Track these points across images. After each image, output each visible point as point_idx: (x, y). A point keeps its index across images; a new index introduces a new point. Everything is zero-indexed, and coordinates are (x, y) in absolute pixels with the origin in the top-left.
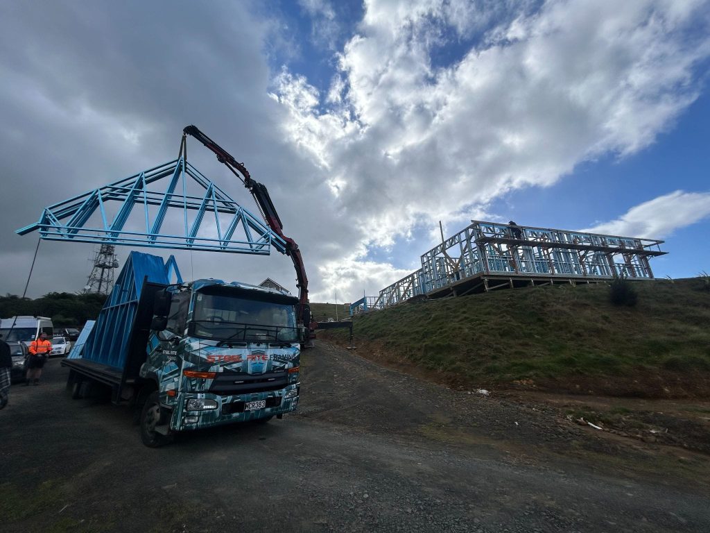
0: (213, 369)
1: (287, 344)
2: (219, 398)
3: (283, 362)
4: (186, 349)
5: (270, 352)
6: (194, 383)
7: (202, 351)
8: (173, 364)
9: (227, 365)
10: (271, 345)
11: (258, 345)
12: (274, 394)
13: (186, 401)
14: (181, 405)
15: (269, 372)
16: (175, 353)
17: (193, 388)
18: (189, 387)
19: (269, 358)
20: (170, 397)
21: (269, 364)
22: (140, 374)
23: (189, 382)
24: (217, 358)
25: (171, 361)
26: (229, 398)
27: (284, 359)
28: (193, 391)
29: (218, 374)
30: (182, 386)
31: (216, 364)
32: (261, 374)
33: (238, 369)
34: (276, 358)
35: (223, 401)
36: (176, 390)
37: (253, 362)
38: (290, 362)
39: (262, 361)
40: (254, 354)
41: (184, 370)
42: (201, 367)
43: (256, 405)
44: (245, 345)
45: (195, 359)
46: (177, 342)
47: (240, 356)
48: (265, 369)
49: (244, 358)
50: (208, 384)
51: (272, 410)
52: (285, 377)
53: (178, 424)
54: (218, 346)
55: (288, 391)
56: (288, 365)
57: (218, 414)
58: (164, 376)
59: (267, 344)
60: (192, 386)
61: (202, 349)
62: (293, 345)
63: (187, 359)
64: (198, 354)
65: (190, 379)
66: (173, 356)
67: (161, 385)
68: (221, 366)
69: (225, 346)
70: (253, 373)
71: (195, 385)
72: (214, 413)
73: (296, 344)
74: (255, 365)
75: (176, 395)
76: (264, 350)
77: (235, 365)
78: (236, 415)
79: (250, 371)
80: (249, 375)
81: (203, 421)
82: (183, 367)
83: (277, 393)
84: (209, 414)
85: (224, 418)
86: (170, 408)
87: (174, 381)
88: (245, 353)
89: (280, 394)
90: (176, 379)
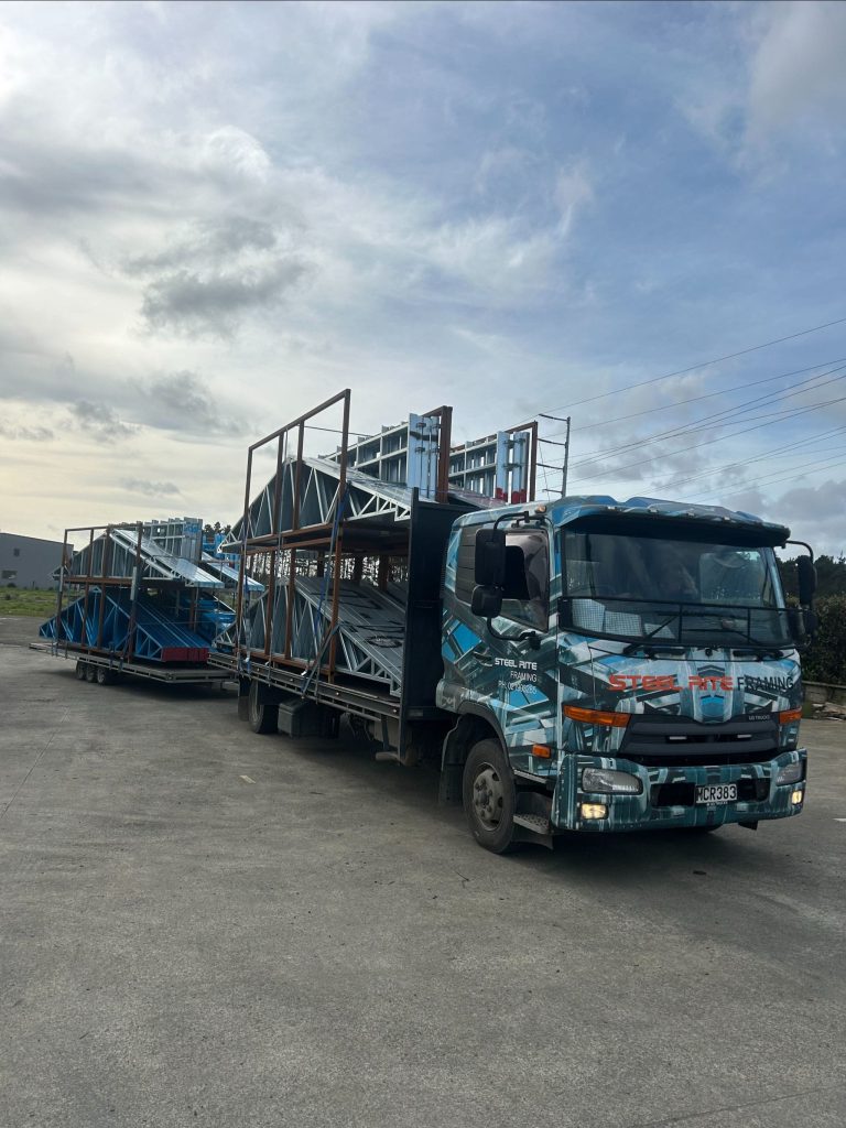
0: (625, 705)
1: (771, 653)
2: (642, 771)
3: (768, 697)
4: (561, 659)
5: (737, 670)
6: (588, 734)
7: (597, 665)
8: (531, 689)
9: (650, 697)
10: (736, 654)
11: (709, 653)
12: (752, 772)
13: (579, 770)
14: (571, 779)
15: (737, 717)
16: (534, 666)
17: (589, 744)
18: (580, 742)
19: (735, 685)
20: (539, 760)
21: (737, 698)
22: (439, 703)
23: (578, 731)
24: (629, 682)
25: (526, 683)
26: (663, 772)
27: (767, 688)
28: (587, 751)
29: (633, 717)
30: (565, 739)
31: (628, 695)
32: (720, 722)
33: (672, 707)
34: (753, 685)
35: (654, 778)
36: (552, 746)
37: (703, 693)
38: (783, 695)
39: (721, 692)
40: (703, 673)
41: (563, 704)
42: (598, 699)
43: (717, 794)
44: (679, 653)
45: (585, 682)
46: (534, 642)
47: (674, 678)
48: (728, 713)
49: (683, 683)
50: (616, 737)
51: (751, 808)
52: (774, 734)
53: (570, 816)
54: (626, 653)
55: (782, 765)
56: (780, 704)
57: (644, 806)
58: (511, 715)
59: (727, 652)
60: (586, 740)
61: (595, 660)
62: (786, 652)
63: (566, 681)
64: (589, 672)
65: (578, 724)
66: (530, 671)
67: (507, 731)
68: (639, 700)
69: (640, 653)
70: (705, 719)
71: (591, 739)
72: (635, 801)
73: (791, 651)
74: (707, 701)
75: (554, 757)
76: (722, 665)
77: (667, 700)
78: (677, 810)
79: (697, 714)
80: (695, 722)
81: (616, 817)
82: (560, 699)
83: (758, 768)
84: (627, 801)
85: (655, 815)
86: (543, 781)
87: (541, 726)
88: (682, 671)
89: (766, 773)
90: (547, 723)
